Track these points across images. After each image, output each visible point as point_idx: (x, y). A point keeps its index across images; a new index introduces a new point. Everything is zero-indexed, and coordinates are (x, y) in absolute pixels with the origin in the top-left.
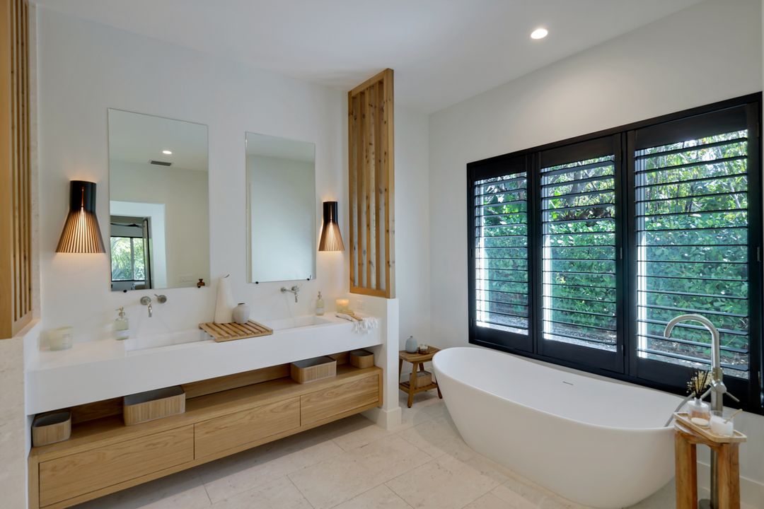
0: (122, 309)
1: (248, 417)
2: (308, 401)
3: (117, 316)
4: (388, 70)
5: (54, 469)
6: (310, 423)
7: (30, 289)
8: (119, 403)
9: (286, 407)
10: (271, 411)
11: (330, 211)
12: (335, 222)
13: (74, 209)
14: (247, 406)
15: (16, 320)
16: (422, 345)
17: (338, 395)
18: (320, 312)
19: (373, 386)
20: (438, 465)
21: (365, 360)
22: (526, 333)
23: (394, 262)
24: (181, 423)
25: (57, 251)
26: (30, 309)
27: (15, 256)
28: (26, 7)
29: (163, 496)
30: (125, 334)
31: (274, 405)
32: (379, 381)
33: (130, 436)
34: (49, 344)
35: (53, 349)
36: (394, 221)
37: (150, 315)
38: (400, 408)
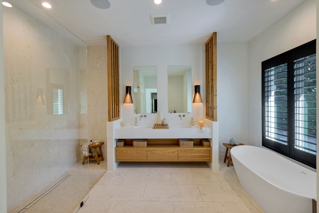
0: (136, 118)
1: (161, 152)
2: (181, 152)
3: (135, 120)
4: (214, 32)
5: (119, 152)
6: (181, 160)
7: (118, 112)
8: (132, 140)
9: (173, 152)
10: (168, 152)
11: (197, 89)
12: (199, 92)
13: (127, 93)
14: (161, 149)
15: (113, 118)
16: (237, 143)
17: (192, 153)
18: (192, 124)
19: (208, 153)
20: (222, 187)
21: (205, 143)
22: (286, 144)
23: (216, 107)
24: (144, 149)
25: (124, 103)
26: (118, 116)
27: (112, 104)
28: (117, 48)
29: (141, 167)
30: (137, 124)
31: (169, 151)
32: (210, 152)
33: (133, 149)
34: (122, 125)
35: (123, 126)
36: (216, 91)
37: (140, 120)
38: (219, 164)
